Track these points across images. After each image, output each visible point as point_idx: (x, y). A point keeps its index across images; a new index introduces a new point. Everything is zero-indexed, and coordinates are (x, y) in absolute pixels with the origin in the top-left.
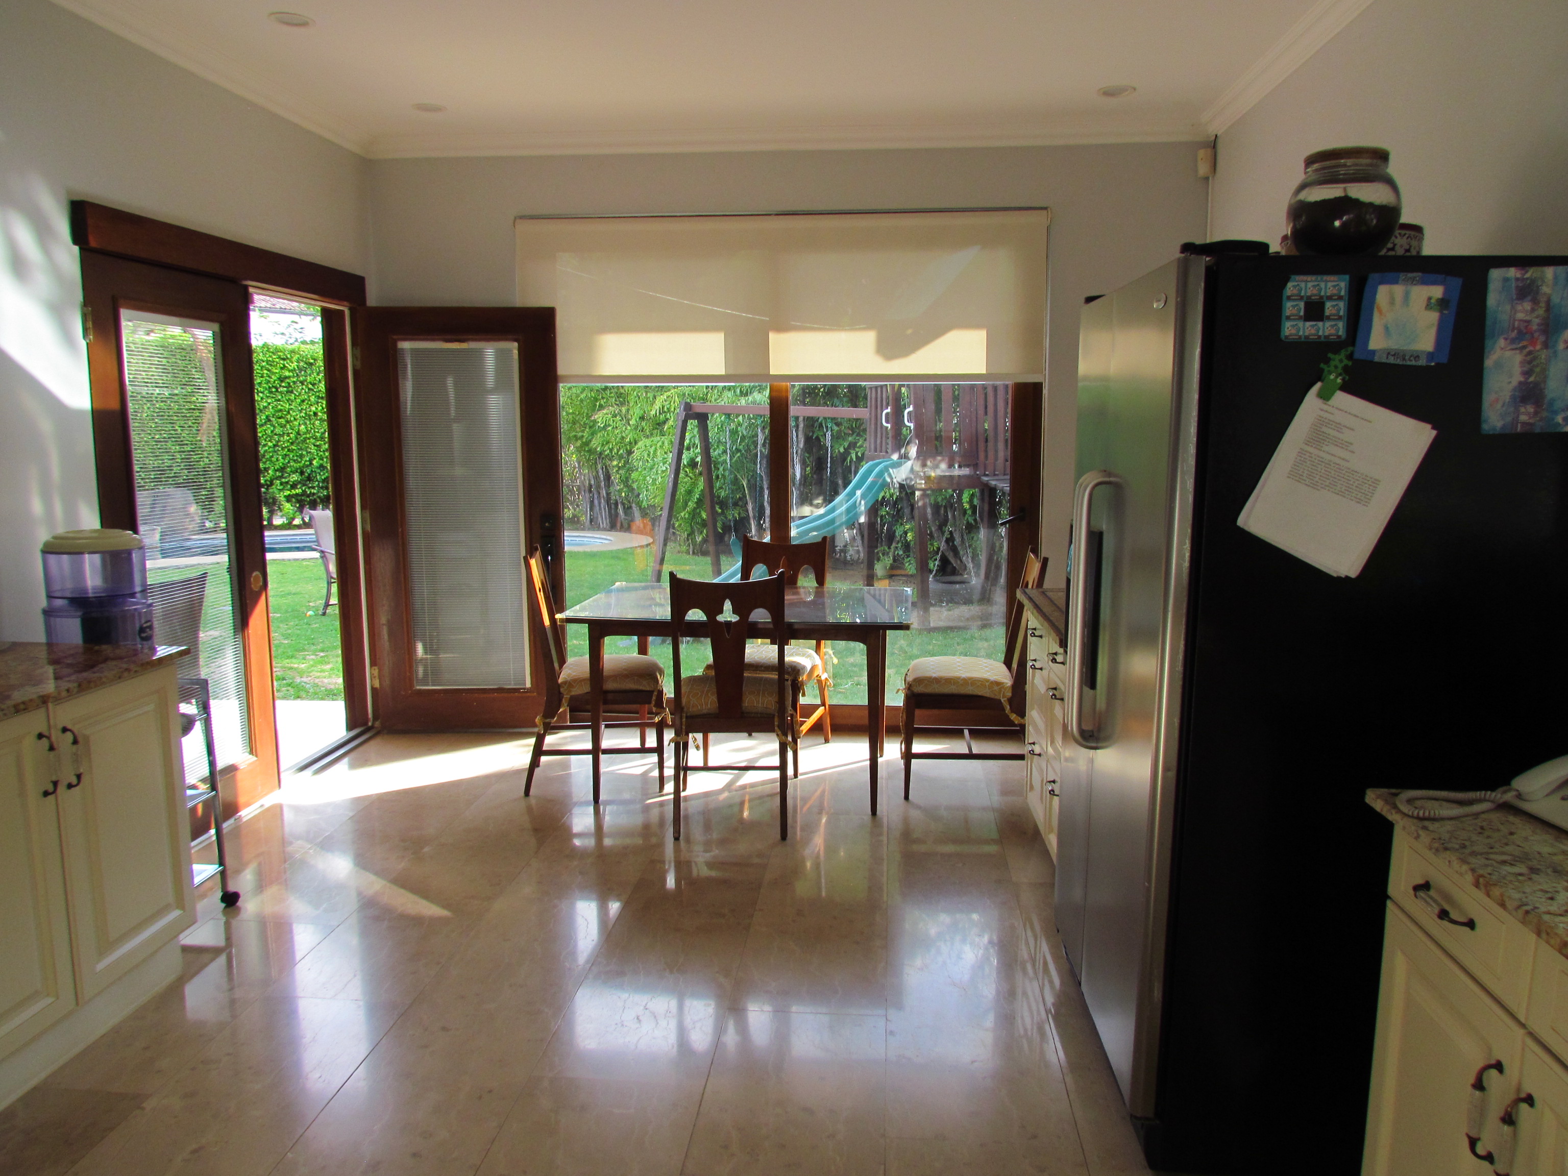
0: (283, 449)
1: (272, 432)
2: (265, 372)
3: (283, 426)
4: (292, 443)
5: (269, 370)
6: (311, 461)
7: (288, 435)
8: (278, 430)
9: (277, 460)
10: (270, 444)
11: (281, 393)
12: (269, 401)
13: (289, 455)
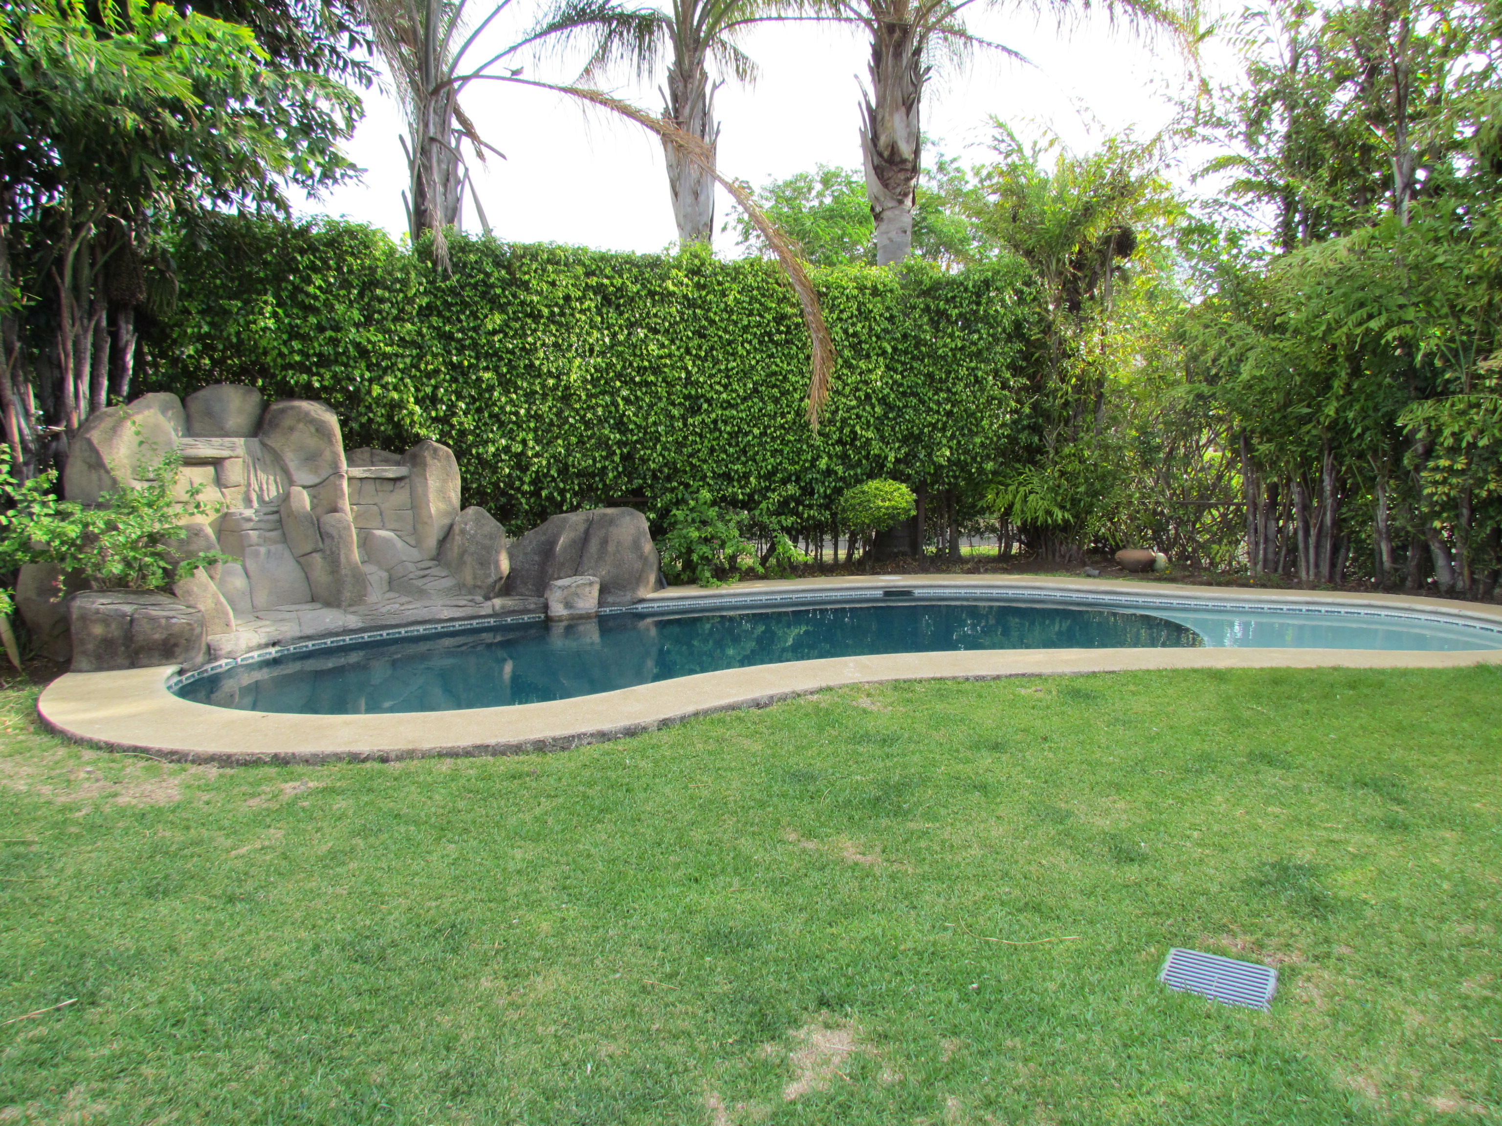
0: (774, 439)
1: (760, 410)
2: (757, 306)
3: (776, 401)
4: (787, 431)
5: (761, 304)
6: (814, 460)
7: (783, 415)
8: (771, 407)
9: (764, 460)
10: (756, 431)
11: (776, 344)
12: (758, 357)
13: (781, 451)
